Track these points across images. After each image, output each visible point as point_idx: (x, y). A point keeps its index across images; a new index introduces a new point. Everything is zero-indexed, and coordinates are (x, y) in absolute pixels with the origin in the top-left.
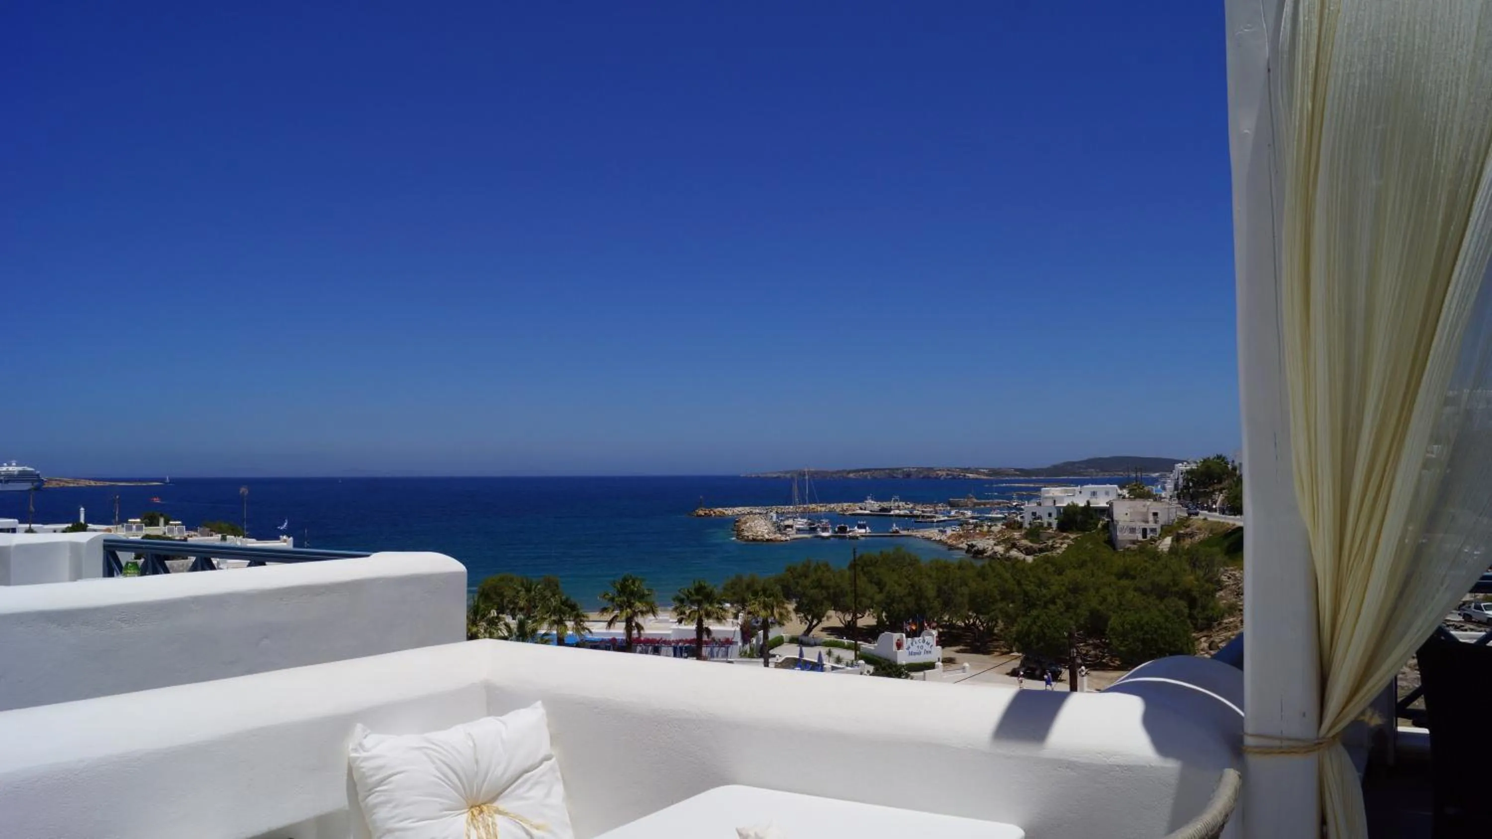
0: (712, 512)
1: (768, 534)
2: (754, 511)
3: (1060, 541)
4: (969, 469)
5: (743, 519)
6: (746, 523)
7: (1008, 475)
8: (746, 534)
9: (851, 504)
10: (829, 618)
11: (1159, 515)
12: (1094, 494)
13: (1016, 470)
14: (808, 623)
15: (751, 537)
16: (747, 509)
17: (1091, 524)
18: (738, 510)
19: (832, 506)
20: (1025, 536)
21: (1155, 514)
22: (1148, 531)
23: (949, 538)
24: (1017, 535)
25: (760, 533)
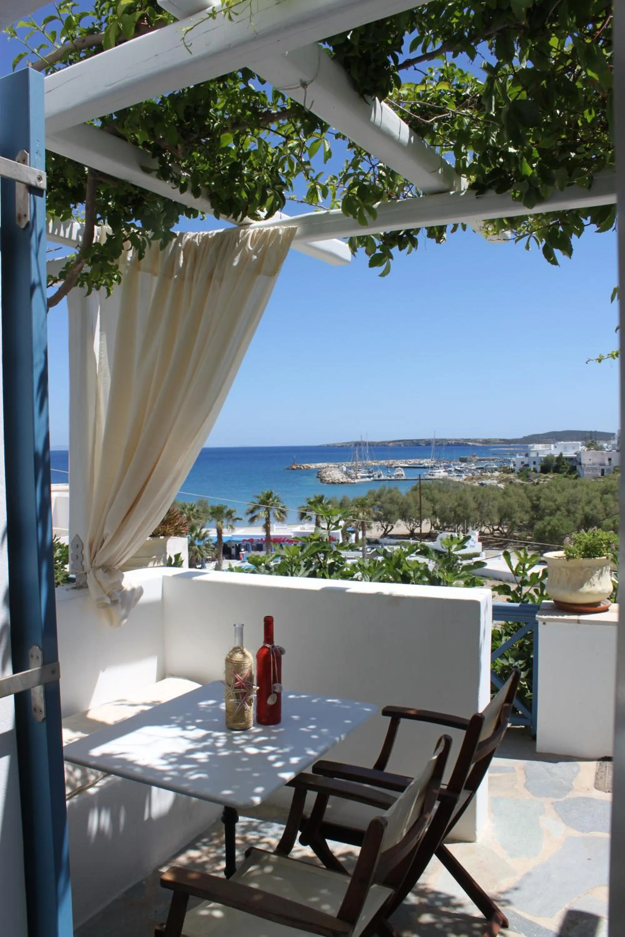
0: (302, 467)
1: (342, 478)
2: (330, 466)
3: (543, 480)
4: (469, 439)
5: (324, 470)
6: (325, 472)
7: (495, 443)
8: (327, 479)
9: (394, 461)
10: (398, 525)
11: (612, 459)
12: (565, 448)
13: (500, 440)
14: (384, 530)
15: (330, 481)
16: (325, 465)
17: (563, 468)
18: (319, 465)
19: (382, 462)
20: (519, 477)
21: (610, 459)
22: (605, 471)
23: (465, 480)
24: (512, 476)
25: (336, 478)
